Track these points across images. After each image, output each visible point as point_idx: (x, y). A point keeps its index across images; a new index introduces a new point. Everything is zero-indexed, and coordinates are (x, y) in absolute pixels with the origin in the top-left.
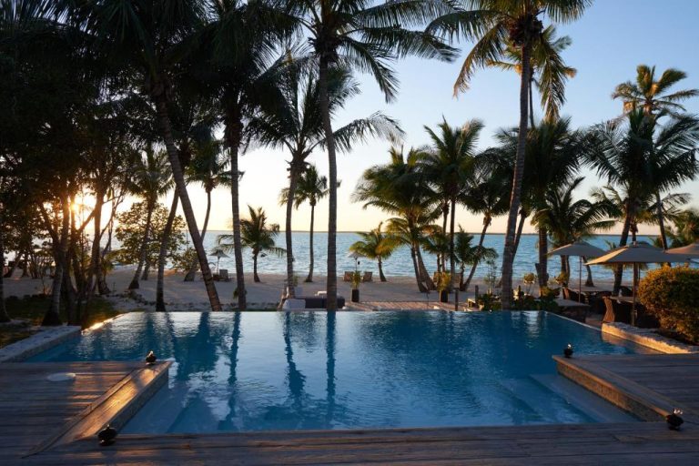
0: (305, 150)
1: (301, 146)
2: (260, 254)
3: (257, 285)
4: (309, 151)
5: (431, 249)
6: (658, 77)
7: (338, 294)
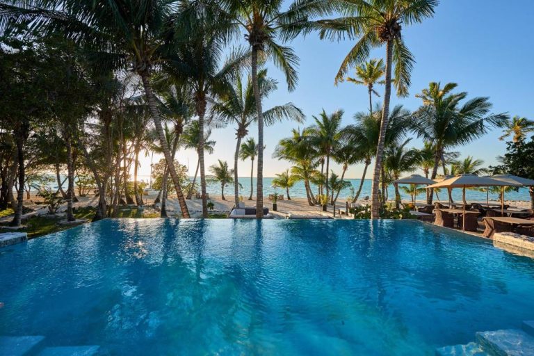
0: (246, 123)
1: (244, 121)
2: (225, 185)
3: (223, 202)
4: (248, 124)
5: (316, 182)
6: (442, 87)
7: (264, 206)
